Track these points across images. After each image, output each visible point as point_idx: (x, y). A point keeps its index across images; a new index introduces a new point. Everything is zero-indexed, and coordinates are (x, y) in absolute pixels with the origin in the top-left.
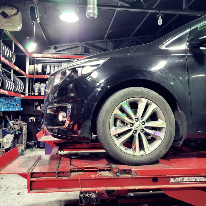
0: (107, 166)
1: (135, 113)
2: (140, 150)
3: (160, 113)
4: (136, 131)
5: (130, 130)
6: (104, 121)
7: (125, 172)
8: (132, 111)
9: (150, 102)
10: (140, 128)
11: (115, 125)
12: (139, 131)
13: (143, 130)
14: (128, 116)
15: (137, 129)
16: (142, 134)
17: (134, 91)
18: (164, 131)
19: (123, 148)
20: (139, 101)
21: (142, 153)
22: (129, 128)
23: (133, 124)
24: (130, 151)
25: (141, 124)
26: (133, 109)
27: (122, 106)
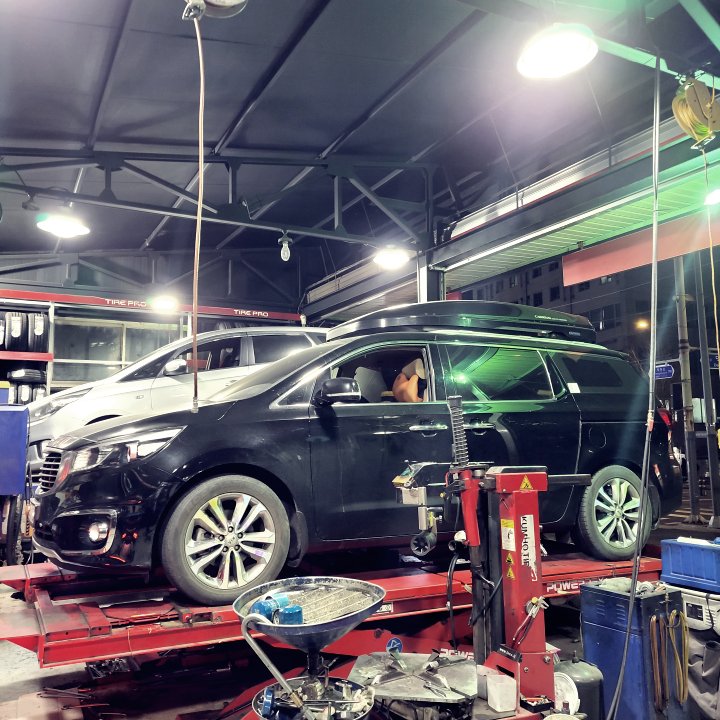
0: (172, 613)
1: (229, 517)
2: (230, 580)
3: (269, 520)
4: (227, 547)
5: (219, 546)
6: (177, 531)
7: (202, 617)
8: (225, 513)
9: (254, 501)
10: (234, 543)
11: (194, 537)
12: (232, 549)
13: (239, 546)
14: (217, 522)
15: (229, 545)
16: (236, 554)
17: (232, 482)
18: (271, 548)
19: (203, 577)
20: (237, 498)
21: (233, 584)
22: (216, 542)
23: (223, 536)
24: (214, 582)
25: (235, 536)
26: (227, 511)
27: (209, 506)
